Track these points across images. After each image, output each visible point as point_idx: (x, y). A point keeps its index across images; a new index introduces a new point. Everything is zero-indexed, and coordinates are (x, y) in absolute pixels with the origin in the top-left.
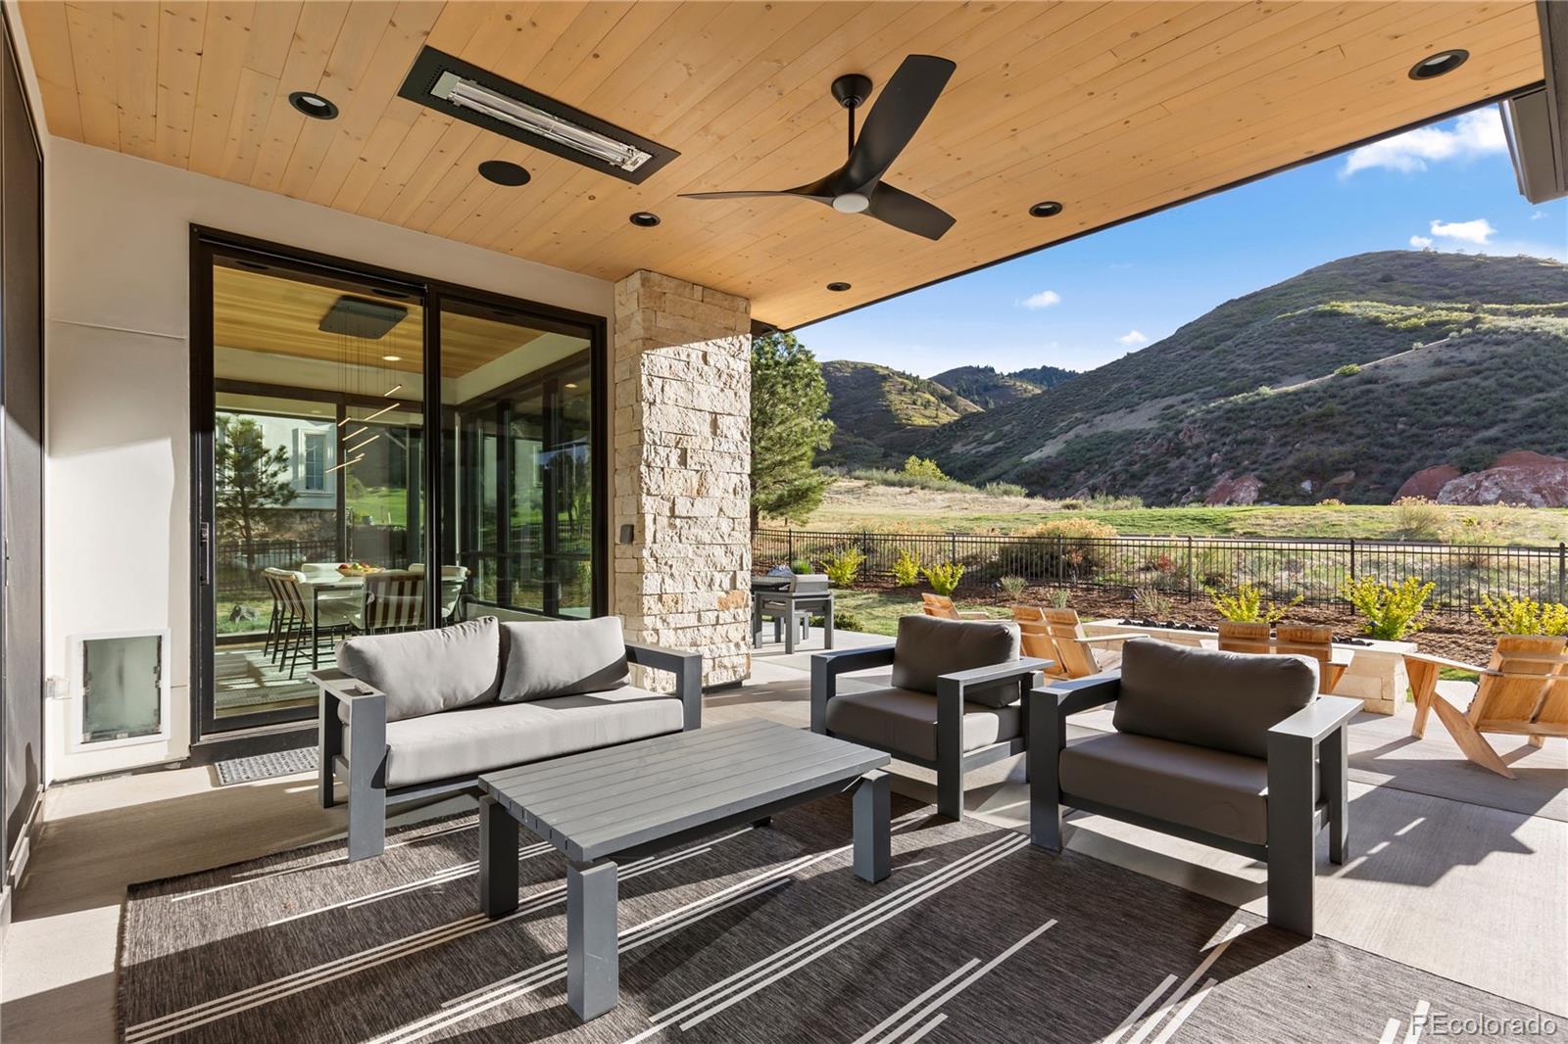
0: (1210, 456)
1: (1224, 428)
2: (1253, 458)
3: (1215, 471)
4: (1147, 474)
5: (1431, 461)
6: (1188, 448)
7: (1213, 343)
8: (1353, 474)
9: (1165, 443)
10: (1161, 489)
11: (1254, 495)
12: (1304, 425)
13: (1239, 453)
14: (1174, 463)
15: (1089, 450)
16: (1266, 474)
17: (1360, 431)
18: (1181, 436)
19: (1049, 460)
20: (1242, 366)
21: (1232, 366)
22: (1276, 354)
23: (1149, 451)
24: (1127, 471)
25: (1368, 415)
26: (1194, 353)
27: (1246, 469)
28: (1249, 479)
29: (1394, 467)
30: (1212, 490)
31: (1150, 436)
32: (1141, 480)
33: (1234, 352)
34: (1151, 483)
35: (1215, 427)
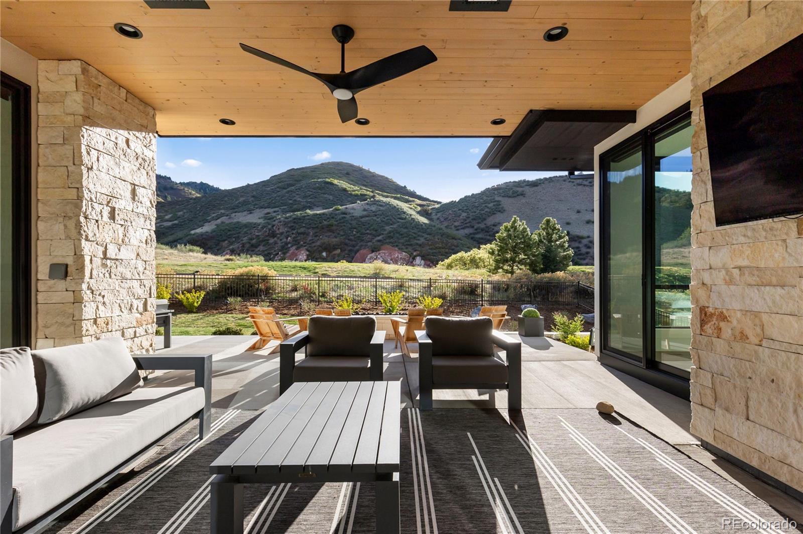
0: (287, 238)
1: (293, 226)
2: (305, 241)
3: (289, 245)
4: (259, 245)
5: (363, 247)
6: (278, 234)
7: (286, 186)
8: (339, 250)
9: (267, 230)
10: (266, 252)
11: (305, 257)
12: (323, 228)
13: (299, 238)
14: (272, 241)
15: (229, 231)
16: (309, 248)
17: (342, 233)
18: (274, 228)
19: (207, 234)
20: (299, 199)
21: (294, 198)
22: (311, 197)
23: (260, 234)
24: (250, 243)
25: (344, 227)
26: (278, 189)
27: (302, 246)
28: (303, 250)
29: (352, 248)
30: (288, 254)
31: (260, 227)
32: (256, 247)
33: (295, 192)
34: (261, 250)
35: (289, 225)
